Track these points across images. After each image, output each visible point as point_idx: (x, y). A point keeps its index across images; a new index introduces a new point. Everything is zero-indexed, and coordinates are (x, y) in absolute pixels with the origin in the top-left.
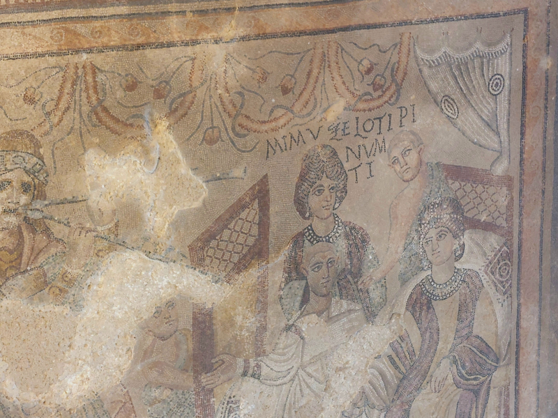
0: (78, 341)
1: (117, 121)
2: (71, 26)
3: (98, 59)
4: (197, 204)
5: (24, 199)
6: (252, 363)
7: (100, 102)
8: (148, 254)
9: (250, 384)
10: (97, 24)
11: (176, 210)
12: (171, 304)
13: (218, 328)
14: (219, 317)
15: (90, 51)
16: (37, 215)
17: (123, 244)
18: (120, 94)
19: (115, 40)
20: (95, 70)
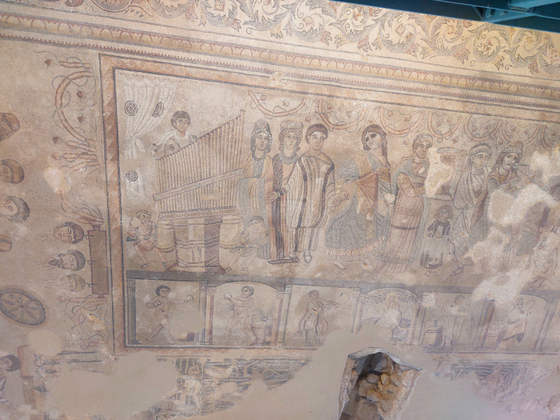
0: (512, 207)
1: (546, 144)
2: (545, 113)
3: (548, 124)
4: (558, 175)
5: (514, 162)
6: (555, 228)
7: (544, 137)
8: (540, 186)
9: (553, 234)
10: (552, 114)
11: (552, 175)
12: (540, 203)
13: (550, 214)
14: (551, 211)
15: (547, 122)
16: (515, 167)
17: (534, 182)
18: (550, 136)
19: (555, 120)
20: (546, 127)
